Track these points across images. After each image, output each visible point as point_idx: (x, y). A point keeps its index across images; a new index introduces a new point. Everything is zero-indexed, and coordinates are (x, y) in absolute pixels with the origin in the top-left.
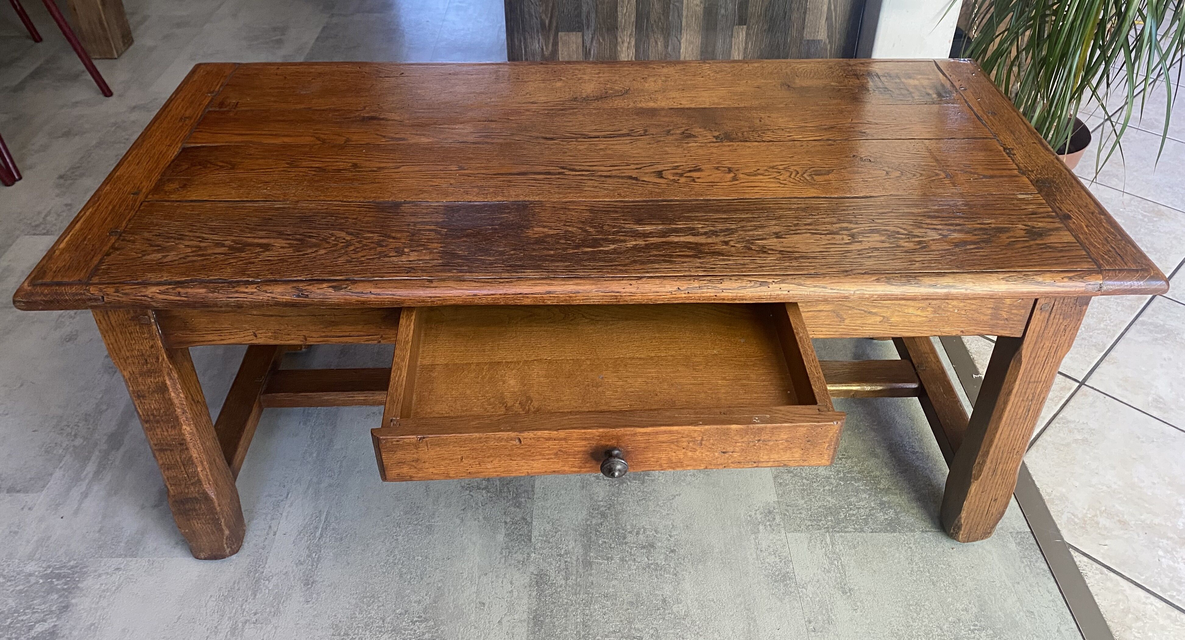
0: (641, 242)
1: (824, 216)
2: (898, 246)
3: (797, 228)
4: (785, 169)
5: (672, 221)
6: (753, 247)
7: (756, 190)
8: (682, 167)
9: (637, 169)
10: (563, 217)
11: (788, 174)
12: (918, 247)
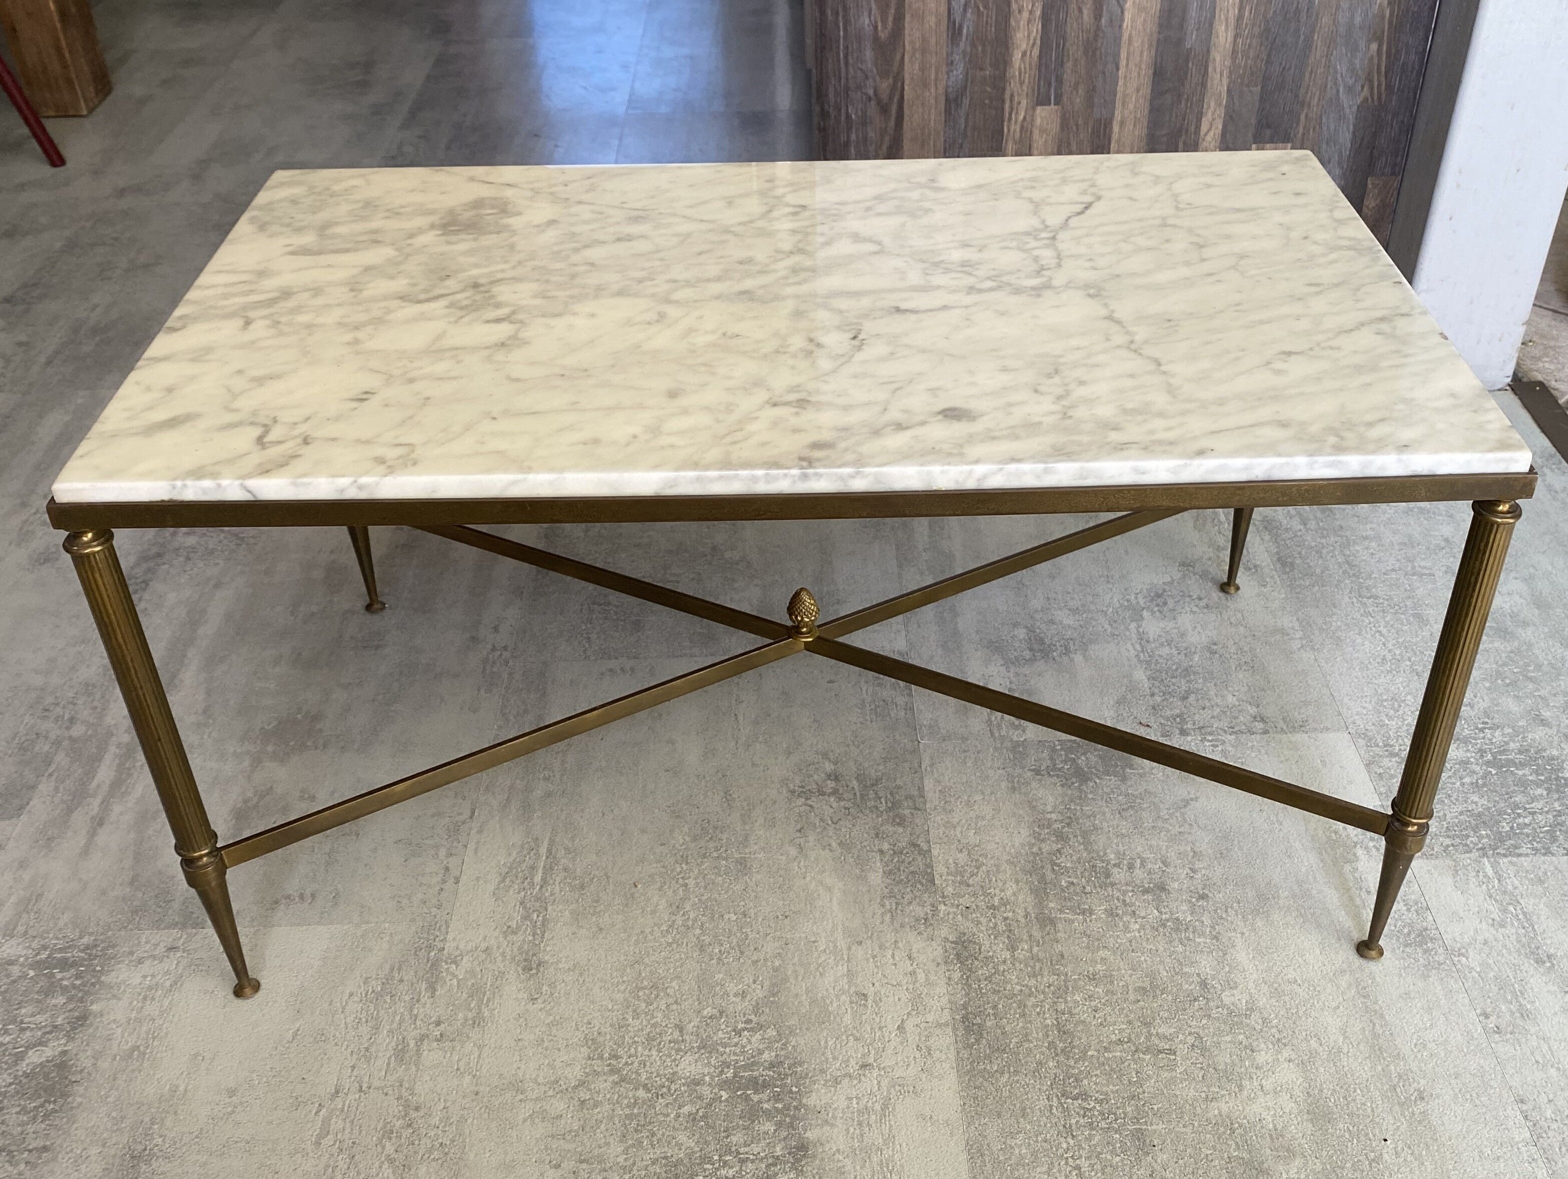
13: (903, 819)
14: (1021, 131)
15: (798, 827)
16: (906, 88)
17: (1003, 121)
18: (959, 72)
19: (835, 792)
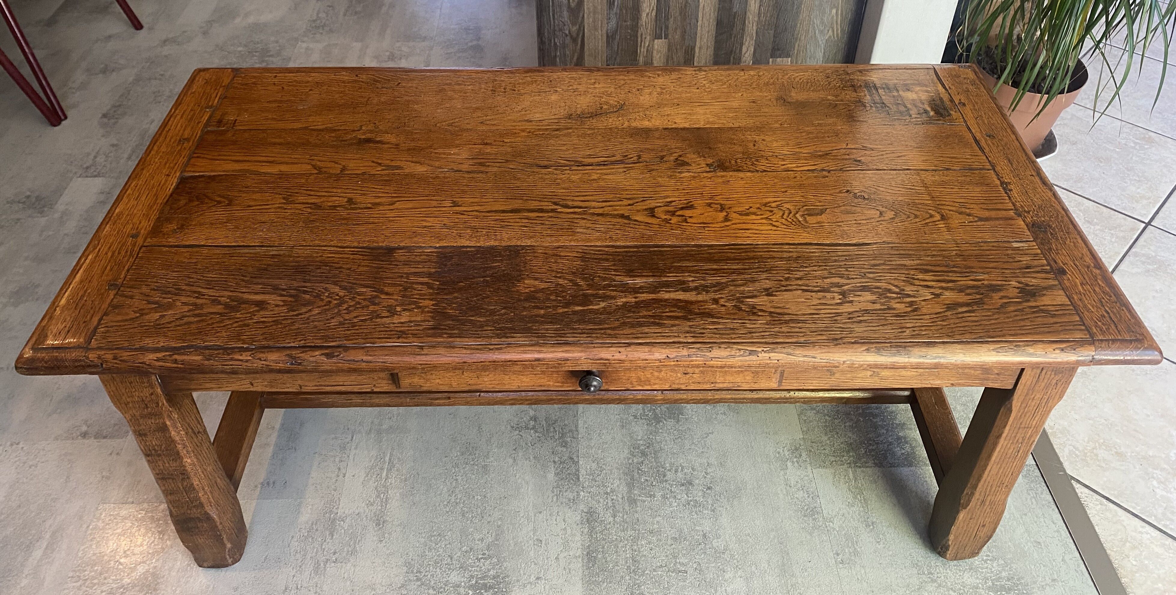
0: (631, 299)
1: (816, 268)
2: (889, 308)
3: (788, 283)
4: (778, 206)
5: (662, 272)
6: (743, 307)
7: (748, 233)
8: (673, 204)
9: (629, 205)
10: (554, 267)
11: (781, 213)
12: (909, 309)
13: (566, 443)
14: (647, 51)
15: (514, 448)
16: (586, 30)
17: (637, 47)
18: (613, 23)
19: (534, 428)
